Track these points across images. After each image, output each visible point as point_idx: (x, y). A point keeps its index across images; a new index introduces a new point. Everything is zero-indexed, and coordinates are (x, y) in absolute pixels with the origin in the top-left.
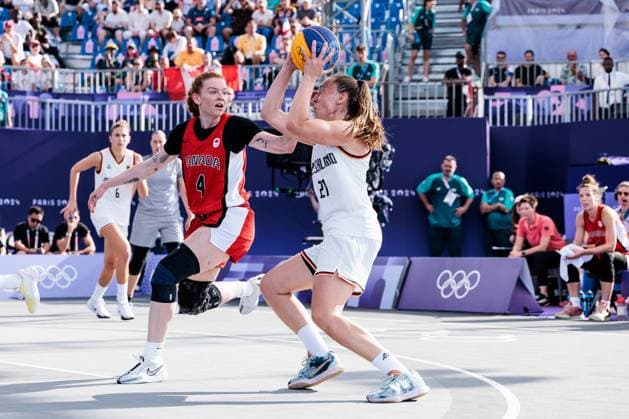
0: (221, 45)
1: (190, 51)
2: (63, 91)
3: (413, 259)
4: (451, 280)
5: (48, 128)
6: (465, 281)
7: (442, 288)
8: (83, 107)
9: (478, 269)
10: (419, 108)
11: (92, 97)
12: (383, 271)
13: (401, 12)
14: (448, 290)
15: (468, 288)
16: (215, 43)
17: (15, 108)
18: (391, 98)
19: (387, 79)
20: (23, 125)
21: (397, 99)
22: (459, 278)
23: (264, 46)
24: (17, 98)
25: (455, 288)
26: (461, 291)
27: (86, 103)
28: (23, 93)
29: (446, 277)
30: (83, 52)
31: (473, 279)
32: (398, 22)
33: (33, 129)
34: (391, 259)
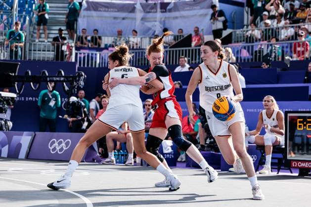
3: (37, 133)
4: (56, 144)
6: (63, 144)
7: (51, 148)
9: (70, 139)
12: (20, 139)
13: (34, 5)
14: (54, 149)
15: (65, 148)
18: (27, 50)
21: (30, 50)
22: (60, 143)
25: (58, 148)
26: (61, 150)
29: (54, 142)
31: (67, 144)
32: (32, 11)
34: (25, 133)
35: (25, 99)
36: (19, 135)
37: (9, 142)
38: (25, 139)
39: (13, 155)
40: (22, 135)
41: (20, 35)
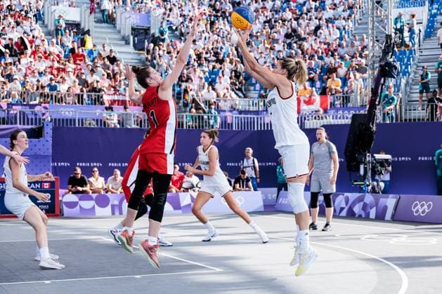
0: (321, 85)
1: (305, 89)
2: (243, 110)
3: (401, 195)
4: (419, 206)
5: (234, 129)
6: (426, 207)
7: (414, 210)
8: (251, 118)
9: (432, 201)
10: (417, 115)
11: (257, 113)
12: (386, 201)
13: (409, 67)
14: (417, 211)
15: (427, 211)
16: (318, 84)
17: (222, 119)
18: (403, 110)
19: (401, 102)
20: (225, 128)
21: (406, 110)
22: (422, 206)
23: (340, 84)
24: (222, 113)
25: (420, 211)
26: (423, 212)
27: (252, 116)
28: (225, 111)
29: (417, 205)
30: (255, 90)
31: (429, 206)
32: (408, 72)
33: (227, 129)
34: (391, 196)
35: (398, 159)
36: (385, 197)
37: (377, 204)
38: (390, 201)
39: (380, 217)
40: (388, 197)
41: (393, 99)
